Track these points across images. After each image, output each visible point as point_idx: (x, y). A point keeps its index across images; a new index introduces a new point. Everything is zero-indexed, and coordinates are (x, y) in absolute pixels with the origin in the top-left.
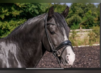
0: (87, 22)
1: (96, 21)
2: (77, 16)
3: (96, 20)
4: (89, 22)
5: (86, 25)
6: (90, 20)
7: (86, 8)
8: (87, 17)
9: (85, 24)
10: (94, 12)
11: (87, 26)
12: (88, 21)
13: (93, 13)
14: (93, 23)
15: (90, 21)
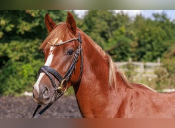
0: (117, 49)
1: (134, 48)
2: (97, 36)
3: (134, 46)
4: (121, 49)
5: (115, 54)
6: (123, 45)
7: (114, 23)
8: (116, 39)
9: (113, 52)
10: (130, 30)
11: (115, 56)
12: (119, 47)
13: (127, 33)
14: (128, 52)
15: (123, 48)
